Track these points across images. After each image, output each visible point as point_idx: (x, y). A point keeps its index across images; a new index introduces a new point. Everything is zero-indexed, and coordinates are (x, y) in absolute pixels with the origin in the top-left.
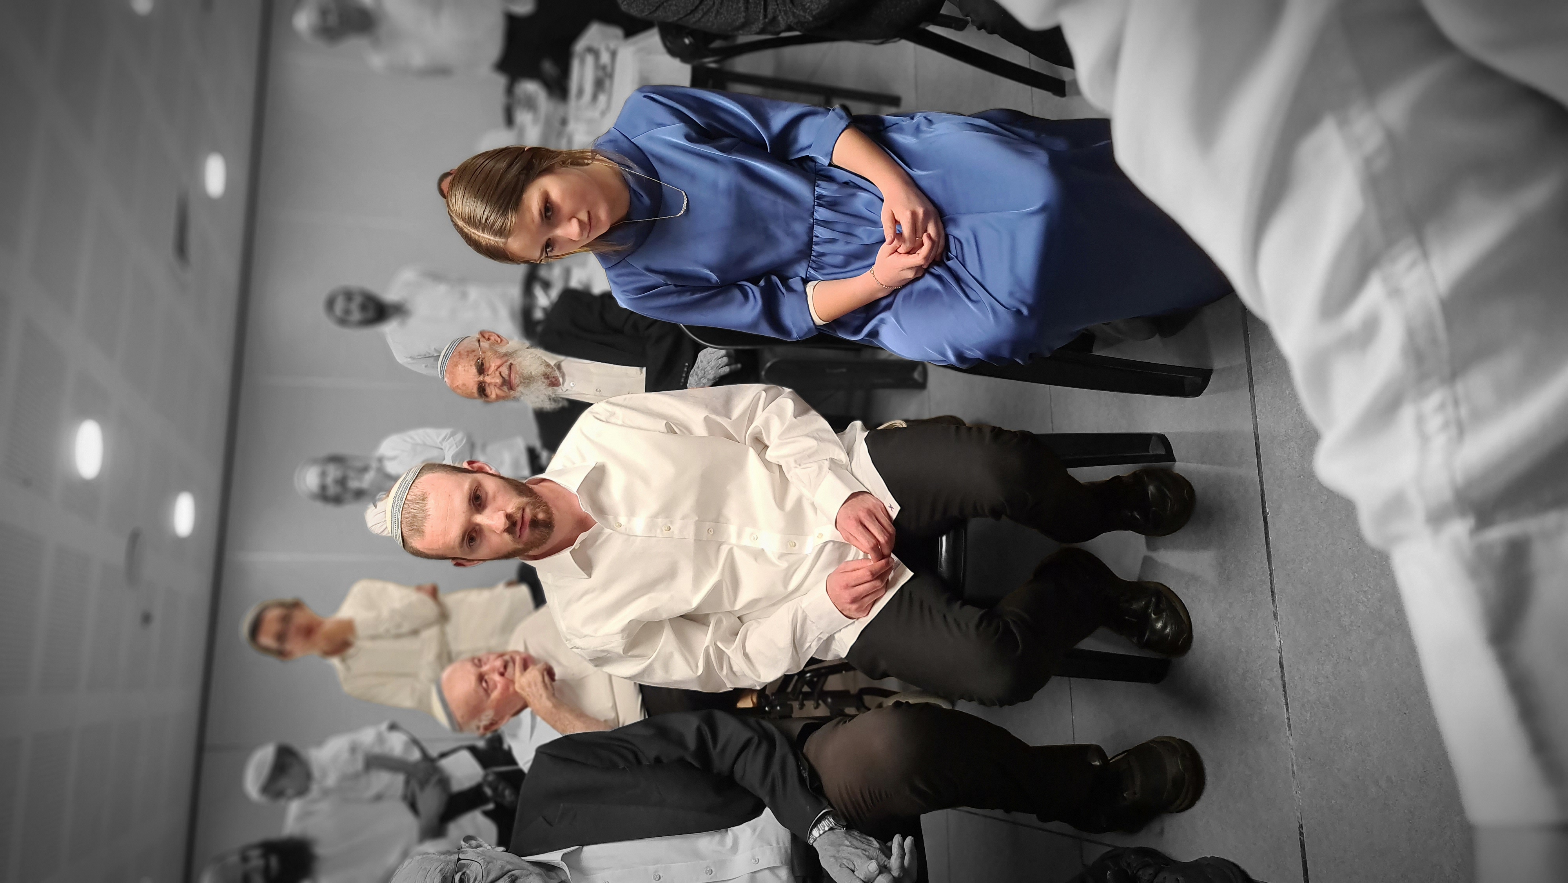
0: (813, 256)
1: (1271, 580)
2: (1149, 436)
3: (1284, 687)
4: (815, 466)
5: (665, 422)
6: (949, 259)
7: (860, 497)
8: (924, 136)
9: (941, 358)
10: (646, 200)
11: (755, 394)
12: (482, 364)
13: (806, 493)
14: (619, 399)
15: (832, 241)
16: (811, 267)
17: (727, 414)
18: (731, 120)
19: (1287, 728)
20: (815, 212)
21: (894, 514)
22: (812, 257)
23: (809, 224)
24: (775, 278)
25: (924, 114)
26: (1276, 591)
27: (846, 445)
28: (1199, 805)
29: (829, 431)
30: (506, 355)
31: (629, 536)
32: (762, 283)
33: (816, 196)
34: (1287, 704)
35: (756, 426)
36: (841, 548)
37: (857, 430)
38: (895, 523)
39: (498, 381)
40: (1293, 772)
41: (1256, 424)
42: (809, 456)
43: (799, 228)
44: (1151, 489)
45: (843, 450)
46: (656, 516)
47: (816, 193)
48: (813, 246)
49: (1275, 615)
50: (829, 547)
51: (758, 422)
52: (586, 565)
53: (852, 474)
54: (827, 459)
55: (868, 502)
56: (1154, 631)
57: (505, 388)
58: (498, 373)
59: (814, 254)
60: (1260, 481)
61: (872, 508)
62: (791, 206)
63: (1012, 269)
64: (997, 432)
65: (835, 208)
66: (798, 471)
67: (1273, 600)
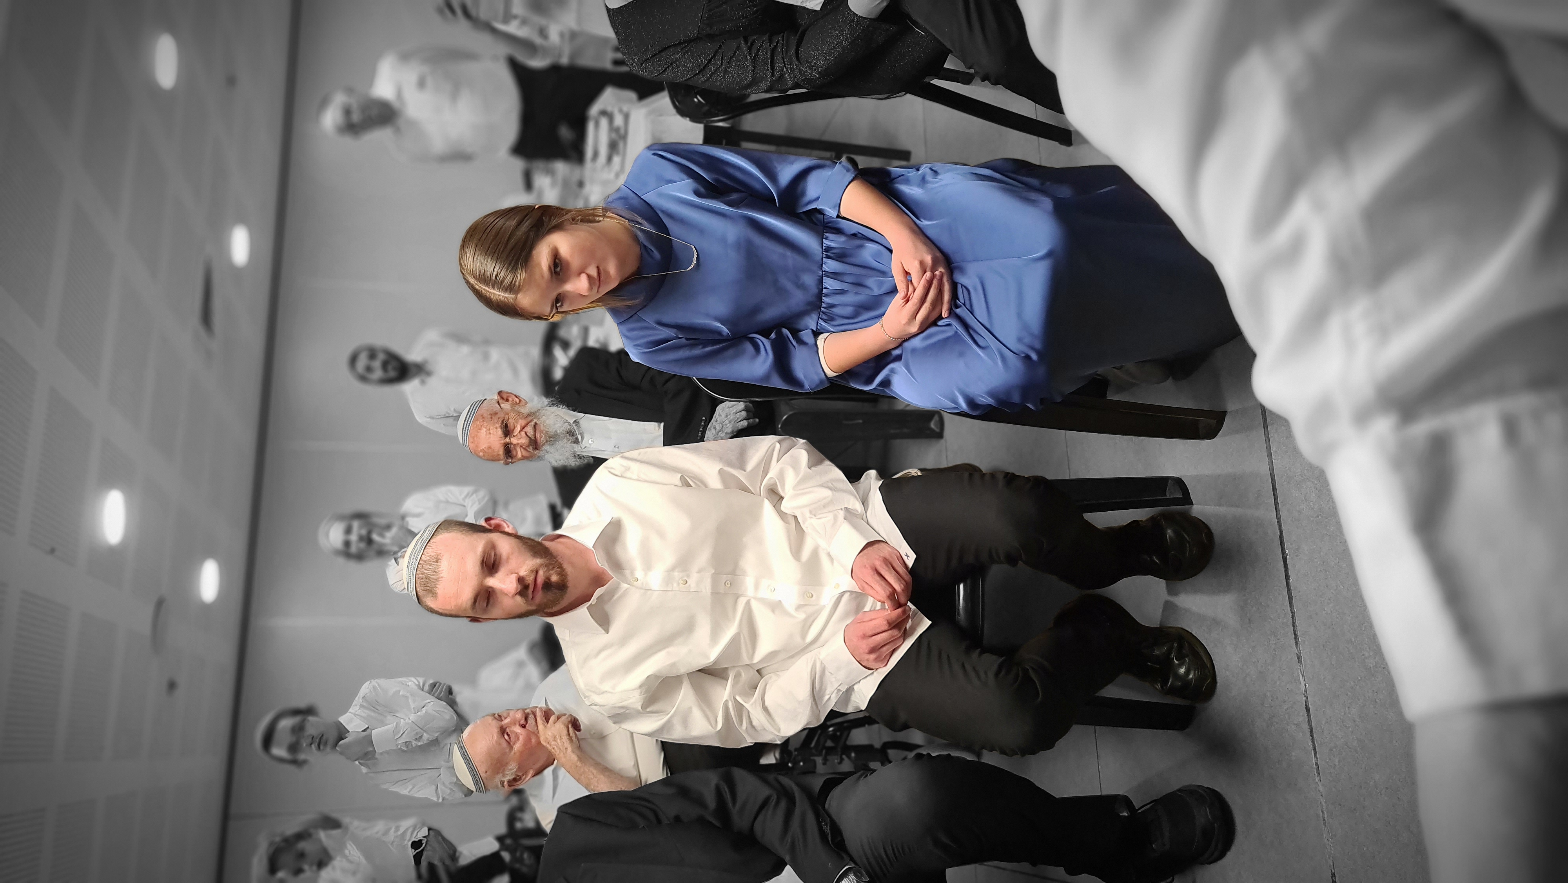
0: (823, 307)
1: (1293, 623)
2: (1164, 480)
3: (1311, 732)
4: (830, 516)
5: (680, 475)
6: (957, 307)
7: (876, 546)
8: (930, 186)
9: (954, 406)
10: (657, 255)
11: (770, 445)
12: (506, 426)
13: (823, 544)
14: (634, 454)
15: (842, 292)
16: (821, 319)
17: (742, 466)
18: (738, 175)
19: (1316, 774)
20: (824, 265)
21: (910, 562)
22: (822, 309)
23: (819, 276)
24: (785, 331)
25: (930, 166)
26: (1298, 633)
27: (861, 493)
28: (1230, 855)
29: (843, 481)
30: (529, 415)
31: (646, 590)
32: (773, 336)
33: (824, 248)
34: (1315, 750)
35: (771, 478)
36: (858, 597)
37: (872, 479)
38: (912, 571)
39: (524, 441)
40: (1324, 819)
41: (1271, 464)
42: (824, 507)
43: (809, 280)
44: (1170, 532)
45: (858, 500)
46: (673, 569)
47: (824, 245)
48: (823, 298)
49: (1299, 657)
50: (846, 597)
51: (772, 474)
52: (604, 621)
53: (868, 524)
54: (842, 509)
55: (884, 551)
56: (1177, 676)
57: (531, 449)
58: (523, 433)
59: (824, 305)
60: (1278, 522)
61: (888, 557)
62: (799, 259)
63: (1019, 315)
64: (1010, 478)
65: (844, 260)
66: (814, 521)
67: (1297, 643)
